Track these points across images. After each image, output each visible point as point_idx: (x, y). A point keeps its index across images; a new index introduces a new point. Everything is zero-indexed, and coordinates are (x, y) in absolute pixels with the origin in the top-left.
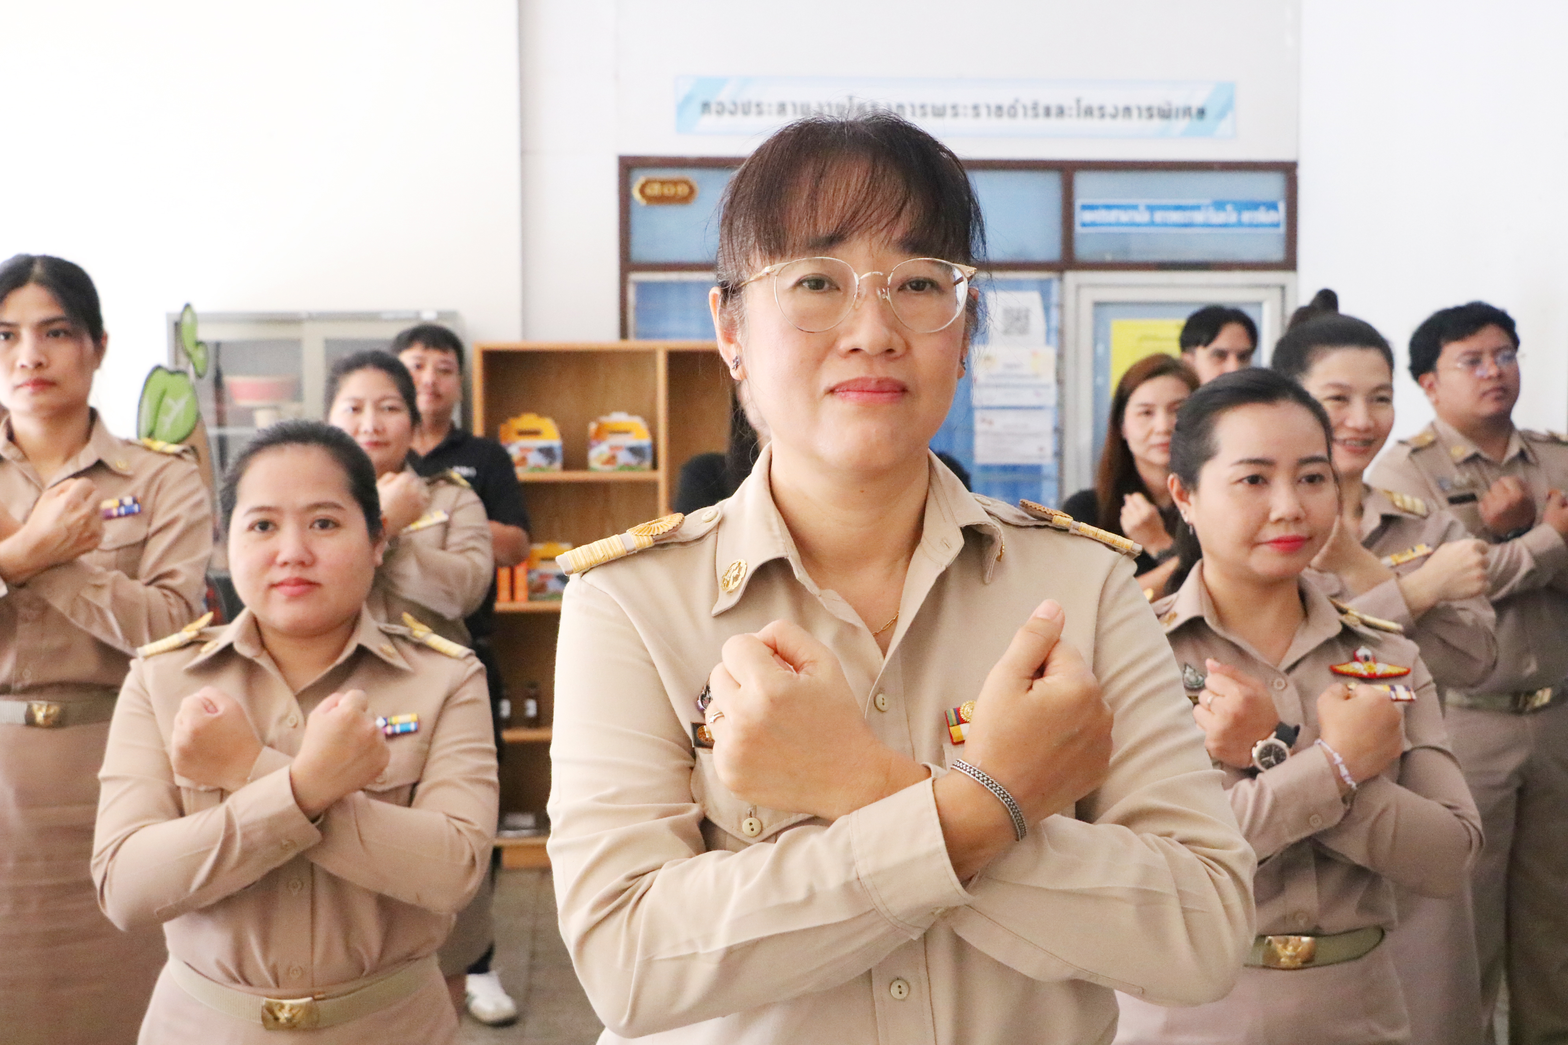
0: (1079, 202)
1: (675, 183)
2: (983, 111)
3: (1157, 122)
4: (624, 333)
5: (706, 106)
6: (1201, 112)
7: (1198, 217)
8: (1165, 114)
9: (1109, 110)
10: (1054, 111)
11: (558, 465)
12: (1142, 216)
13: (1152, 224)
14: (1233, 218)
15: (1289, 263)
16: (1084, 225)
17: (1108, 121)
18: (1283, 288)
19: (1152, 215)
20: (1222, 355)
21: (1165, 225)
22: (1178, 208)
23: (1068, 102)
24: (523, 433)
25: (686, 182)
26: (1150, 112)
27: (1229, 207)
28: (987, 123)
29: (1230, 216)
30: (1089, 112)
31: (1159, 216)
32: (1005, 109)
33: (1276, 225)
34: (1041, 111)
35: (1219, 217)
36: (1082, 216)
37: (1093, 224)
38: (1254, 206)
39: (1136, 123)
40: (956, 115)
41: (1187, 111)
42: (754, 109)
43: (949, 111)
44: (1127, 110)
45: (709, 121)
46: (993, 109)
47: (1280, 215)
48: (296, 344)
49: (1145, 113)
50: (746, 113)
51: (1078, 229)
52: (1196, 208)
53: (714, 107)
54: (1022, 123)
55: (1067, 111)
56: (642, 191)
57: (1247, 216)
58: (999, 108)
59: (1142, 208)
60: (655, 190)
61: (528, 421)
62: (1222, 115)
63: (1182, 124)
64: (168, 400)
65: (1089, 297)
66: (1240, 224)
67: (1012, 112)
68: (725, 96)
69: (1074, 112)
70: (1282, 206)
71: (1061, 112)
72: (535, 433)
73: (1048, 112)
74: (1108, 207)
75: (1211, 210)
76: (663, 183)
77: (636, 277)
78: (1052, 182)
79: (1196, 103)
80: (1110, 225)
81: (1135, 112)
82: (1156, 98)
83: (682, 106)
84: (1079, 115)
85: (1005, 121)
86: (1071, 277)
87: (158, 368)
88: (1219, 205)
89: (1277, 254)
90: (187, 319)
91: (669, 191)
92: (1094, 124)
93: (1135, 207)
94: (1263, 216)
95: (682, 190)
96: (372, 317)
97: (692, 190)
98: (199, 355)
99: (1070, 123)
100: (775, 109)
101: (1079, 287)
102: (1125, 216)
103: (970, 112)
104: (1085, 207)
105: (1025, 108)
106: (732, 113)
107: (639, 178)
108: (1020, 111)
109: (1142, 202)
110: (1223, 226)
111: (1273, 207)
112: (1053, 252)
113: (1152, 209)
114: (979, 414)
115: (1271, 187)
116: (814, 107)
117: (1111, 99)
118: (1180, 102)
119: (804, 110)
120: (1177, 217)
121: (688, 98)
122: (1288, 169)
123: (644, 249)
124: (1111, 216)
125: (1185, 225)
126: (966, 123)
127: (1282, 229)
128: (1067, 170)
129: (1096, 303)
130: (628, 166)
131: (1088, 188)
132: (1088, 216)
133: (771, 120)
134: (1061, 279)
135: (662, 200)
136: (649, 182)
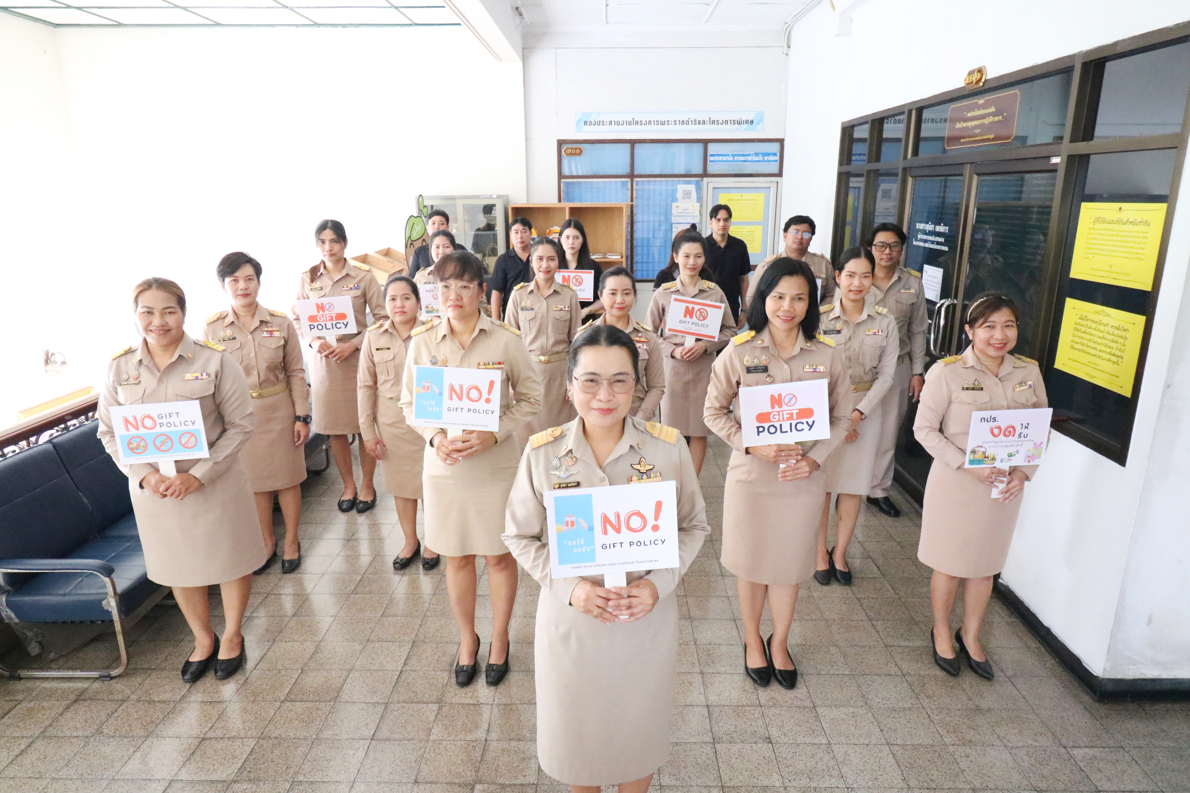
0: (709, 154)
1: (576, 149)
2: (678, 122)
3: (736, 126)
4: (559, 201)
5: (586, 123)
6: (752, 122)
7: (749, 158)
8: (739, 123)
9: (721, 121)
10: (701, 122)
12: (730, 158)
13: (734, 161)
14: (761, 159)
15: (780, 174)
16: (710, 161)
17: (720, 126)
18: (777, 183)
19: (734, 158)
20: (719, 220)
21: (737, 161)
22: (743, 155)
23: (707, 119)
25: (579, 148)
26: (734, 122)
27: (760, 155)
28: (679, 127)
30: (713, 122)
31: (736, 158)
32: (685, 122)
33: (776, 161)
34: (697, 122)
35: (757, 159)
36: (710, 158)
37: (714, 161)
38: (769, 154)
39: (729, 126)
40: (669, 124)
41: (747, 122)
42: (602, 123)
43: (666, 123)
44: (727, 122)
45: (587, 127)
46: (681, 122)
47: (777, 158)
48: (455, 205)
49: (732, 123)
50: (599, 124)
51: (708, 162)
52: (749, 155)
53: (588, 123)
54: (691, 127)
55: (706, 122)
56: (565, 151)
57: (766, 158)
58: (683, 121)
59: (731, 155)
62: (758, 123)
63: (745, 126)
64: (415, 226)
65: (711, 186)
66: (763, 161)
67: (687, 123)
68: (592, 119)
69: (708, 122)
70: (778, 155)
71: (704, 122)
73: (699, 123)
74: (718, 155)
75: (754, 155)
76: (572, 149)
77: (563, 180)
78: (701, 146)
79: (750, 119)
80: (719, 161)
81: (729, 122)
82: (736, 118)
83: (578, 122)
84: (710, 123)
85: (685, 126)
86: (706, 180)
87: (412, 216)
88: (757, 154)
89: (776, 171)
90: (421, 199)
92: (715, 126)
93: (728, 155)
94: (772, 158)
95: (578, 151)
96: (477, 197)
97: (581, 151)
98: (425, 210)
99: (707, 127)
100: (608, 123)
101: (708, 183)
102: (724, 158)
103: (673, 123)
104: (712, 155)
105: (692, 121)
106: (594, 125)
107: (564, 148)
108: (690, 122)
109: (731, 153)
110: (758, 161)
111: (775, 154)
112: (700, 171)
113: (733, 156)
114: (674, 225)
115: (775, 147)
116: (621, 122)
117: (721, 117)
118: (744, 118)
119: (618, 123)
120: (742, 158)
121: (580, 120)
122: (781, 141)
123: (566, 171)
124: (720, 158)
125: (745, 161)
126: (672, 127)
127: (778, 163)
128: (705, 142)
129: (714, 188)
130: (561, 143)
131: (712, 148)
132: (712, 158)
133: (607, 127)
134: (702, 180)
135: (571, 154)
136: (568, 148)
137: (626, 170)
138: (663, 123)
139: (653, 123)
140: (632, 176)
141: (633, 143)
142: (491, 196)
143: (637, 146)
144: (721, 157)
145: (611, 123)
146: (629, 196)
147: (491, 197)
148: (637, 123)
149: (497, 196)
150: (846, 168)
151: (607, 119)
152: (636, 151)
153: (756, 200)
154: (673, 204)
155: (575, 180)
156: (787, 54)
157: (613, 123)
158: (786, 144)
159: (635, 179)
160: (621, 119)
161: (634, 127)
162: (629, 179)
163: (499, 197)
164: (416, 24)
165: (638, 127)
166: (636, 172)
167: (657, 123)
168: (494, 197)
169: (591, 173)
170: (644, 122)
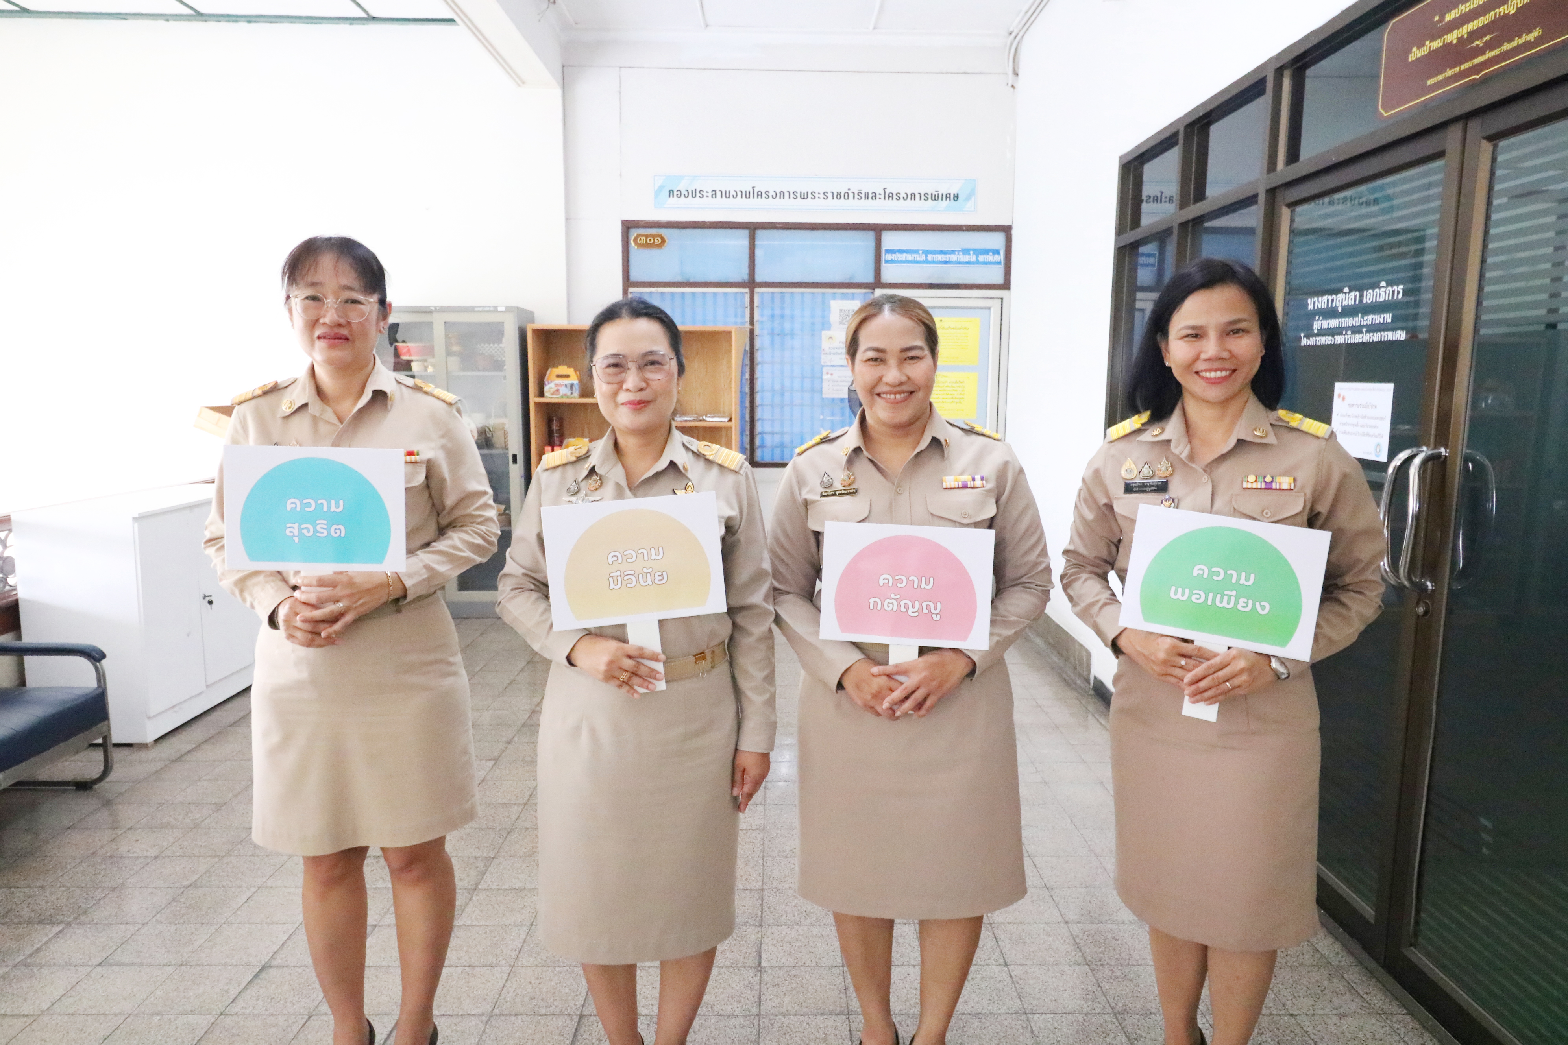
0: (884, 249)
1: (654, 236)
2: (830, 195)
3: (930, 202)
5: (671, 193)
6: (956, 197)
7: (953, 258)
8: (935, 198)
9: (903, 195)
10: (870, 196)
11: (576, 393)
12: (920, 257)
13: (926, 262)
14: (974, 259)
15: (1006, 285)
16: (886, 262)
17: (902, 202)
18: (1002, 299)
19: (926, 256)
21: (934, 262)
22: (942, 252)
23: (879, 190)
24: (559, 376)
25: (659, 236)
26: (926, 197)
27: (971, 252)
28: (832, 202)
29: (972, 257)
30: (891, 196)
31: (930, 257)
32: (842, 195)
33: (999, 263)
34: (863, 195)
35: (966, 258)
36: (885, 257)
37: (892, 261)
38: (986, 252)
39: (917, 204)
40: (814, 198)
41: (948, 196)
42: (699, 195)
43: (810, 196)
44: (913, 196)
45: (674, 200)
46: (835, 194)
47: (1001, 257)
48: (430, 324)
49: (923, 197)
50: (694, 196)
51: (883, 264)
52: (953, 252)
53: (676, 193)
54: (852, 203)
55: (878, 196)
56: (635, 240)
57: (981, 258)
58: (839, 194)
59: (921, 252)
60: (642, 240)
61: (563, 369)
62: (968, 198)
63: (945, 203)
66: (977, 262)
67: (846, 196)
68: (682, 187)
69: (882, 196)
70: (1002, 253)
71: (875, 196)
72: (567, 376)
73: (867, 196)
74: (900, 251)
75: (961, 253)
76: (647, 236)
78: (869, 236)
79: (953, 191)
80: (902, 262)
81: (918, 196)
82: (930, 190)
83: (658, 193)
84: (884, 198)
85: (842, 202)
89: (1000, 280)
91: (650, 241)
92: (894, 203)
93: (916, 252)
94: (990, 258)
95: (658, 241)
97: (663, 241)
99: (880, 203)
100: (710, 194)
102: (910, 257)
103: (822, 196)
104: (887, 251)
105: (854, 193)
106: (686, 196)
107: (634, 233)
108: (851, 195)
109: (921, 248)
110: (968, 263)
111: (997, 252)
112: (870, 278)
113: (926, 253)
114: (825, 370)
115: (997, 240)
116: (733, 193)
117: (904, 189)
118: (943, 190)
119: (727, 195)
120: (940, 257)
121: (661, 188)
122: (1007, 230)
123: (634, 276)
124: (903, 257)
125: (946, 263)
126: (820, 202)
127: (1002, 266)
128: (878, 230)
130: (628, 226)
131: (890, 240)
132: (889, 257)
133: (708, 201)
134: (873, 293)
135: (646, 246)
136: (638, 236)
137: (743, 274)
138: (804, 196)
139: (787, 195)
140: (751, 284)
141: (753, 228)
142: (496, 308)
143: (760, 233)
144: (904, 255)
145: (714, 194)
146: (747, 318)
147: (495, 310)
148: (760, 195)
149: (507, 308)
150: (1132, 236)
151: (708, 188)
152: (758, 242)
153: (966, 328)
154: (823, 332)
155: (653, 290)
156: (1013, 86)
157: (719, 194)
158: (1014, 233)
159: (757, 290)
160: (732, 187)
161: (754, 202)
162: (747, 290)
163: (509, 310)
164: (374, 18)
165: (762, 201)
166: (759, 278)
167: (794, 195)
168: (499, 309)
169: (679, 279)
170: (772, 193)
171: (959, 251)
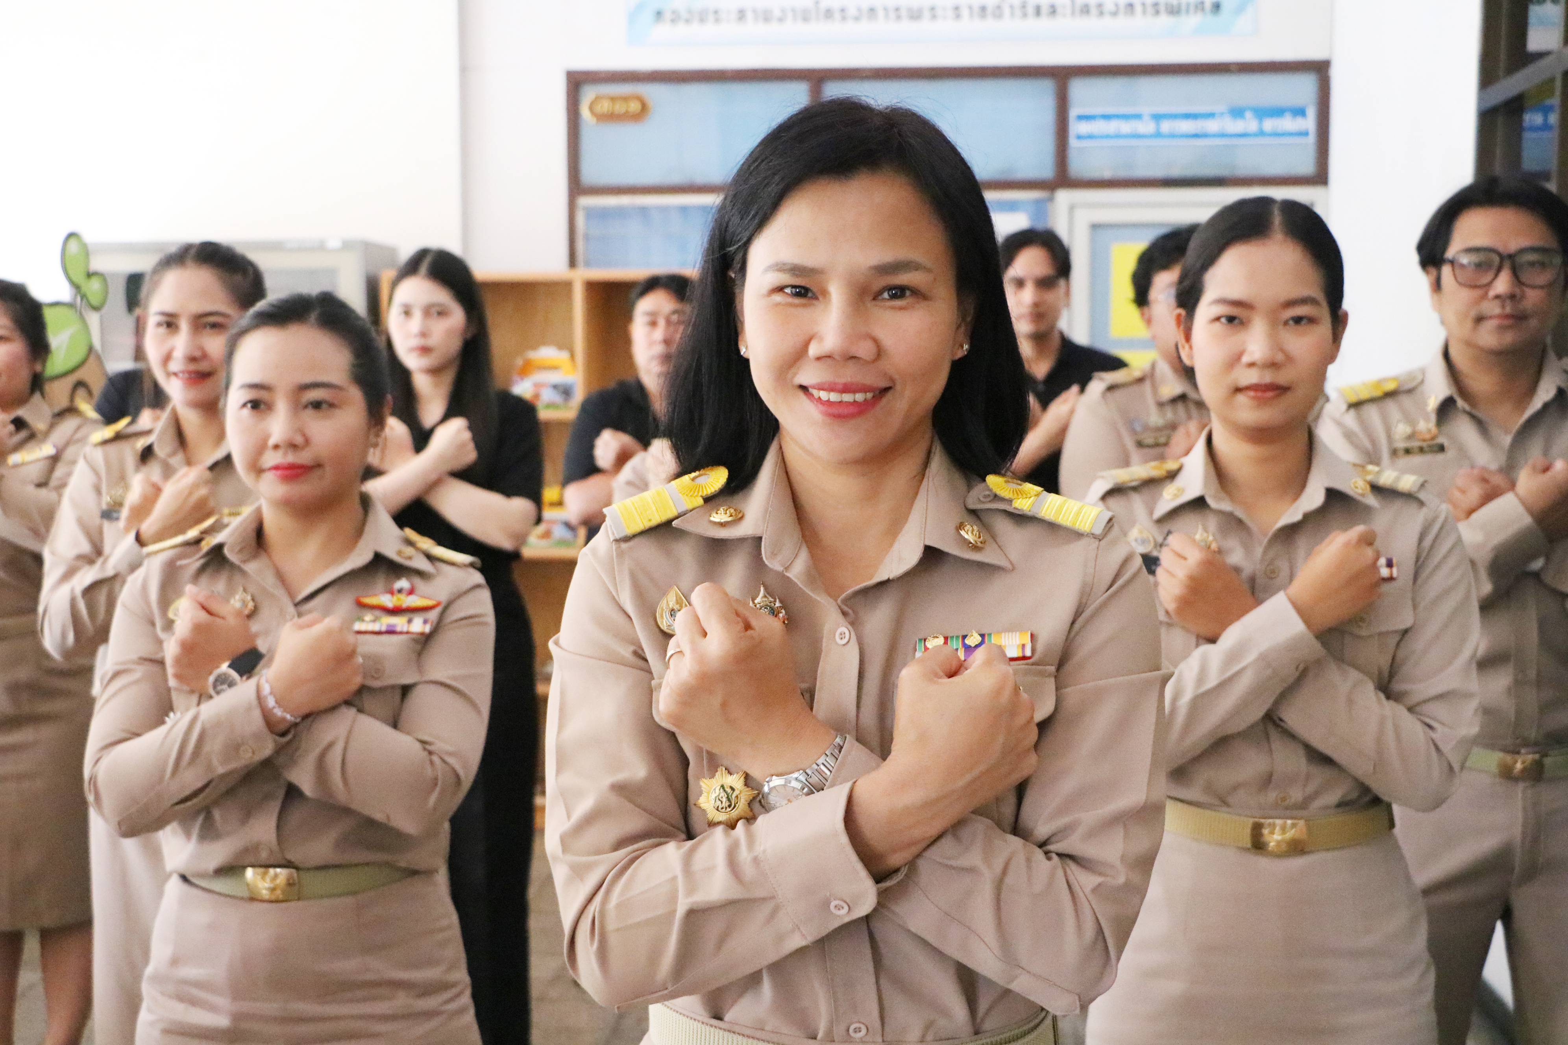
0: (1073, 112)
1: (626, 99)
2: (965, 12)
3: (1164, 20)
4: (573, 262)
5: (659, 14)
6: (1216, 6)
7: (1212, 126)
8: (1174, 10)
9: (1109, 7)
10: (1045, 10)
12: (1146, 127)
13: (1158, 135)
14: (1253, 126)
15: (1320, 177)
16: (1079, 137)
17: (1107, 21)
19: (1158, 124)
21: (1172, 136)
22: (1187, 116)
25: (638, 98)
26: (1156, 8)
27: (1248, 115)
28: (969, 25)
29: (1250, 124)
30: (1085, 10)
31: (1166, 126)
32: (989, 11)
33: (1305, 134)
34: (1030, 10)
35: (1236, 126)
36: (1076, 128)
37: (1090, 137)
38: (1278, 112)
39: (1140, 22)
40: (934, 17)
41: (1199, 6)
42: (711, 17)
43: (927, 14)
44: (1130, 7)
45: (663, 30)
46: (976, 10)
47: (1309, 123)
49: (1150, 9)
50: (702, 20)
51: (1073, 142)
52: (1211, 115)
53: (668, 16)
54: (1009, 24)
55: (1059, 10)
56: (591, 109)
57: (1269, 125)
58: (983, 9)
59: (1146, 118)
60: (605, 107)
62: (1240, 9)
63: (1193, 20)
65: (1083, 218)
66: (1261, 133)
67: (998, 12)
68: (680, 4)
69: (1068, 11)
70: (1312, 113)
71: (1053, 11)
73: (1038, 11)
74: (1107, 117)
75: (1228, 117)
76: (613, 99)
77: (585, 201)
78: (1046, 89)
80: (1108, 136)
81: (1139, 9)
83: (633, 14)
84: (1073, 13)
85: (990, 24)
86: (1063, 197)
88: (1237, 112)
89: (1305, 167)
90: (75, 248)
91: (619, 108)
92: (1091, 23)
93: (1138, 117)
94: (1288, 123)
95: (634, 106)
97: (644, 107)
98: (93, 286)
99: (1064, 23)
100: (733, 16)
101: (1072, 208)
102: (1125, 127)
103: (950, 13)
104: (1081, 118)
105: (1012, 7)
106: (687, 21)
107: (588, 94)
108: (1007, 11)
109: (1146, 110)
110: (1243, 135)
111: (1300, 112)
112: (1046, 170)
113: (1157, 118)
115: (1299, 89)
116: (777, 13)
119: (766, 17)
120: (1186, 126)
122: (1320, 69)
123: (590, 174)
124: (1111, 127)
125: (1196, 136)
126: (946, 25)
127: (1311, 138)
128: (1061, 76)
129: (1095, 227)
130: (578, 81)
131: (1085, 96)
132: (1084, 128)
133: (730, 28)
134: (1051, 199)
135: (611, 117)
136: (598, 98)
138: (915, 15)
139: (881, 13)
141: (816, 79)
143: (830, 90)
144: (1114, 124)
145: (743, 15)
147: (326, 245)
148: (829, 14)
149: (348, 242)
151: (730, 5)
155: (625, 200)
157: (750, 14)
158: (1336, 75)
160: (775, 4)
161: (818, 28)
165: (835, 27)
167: (897, 13)
169: (676, 179)
170: (852, 12)
171: (1222, 114)
